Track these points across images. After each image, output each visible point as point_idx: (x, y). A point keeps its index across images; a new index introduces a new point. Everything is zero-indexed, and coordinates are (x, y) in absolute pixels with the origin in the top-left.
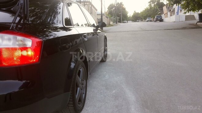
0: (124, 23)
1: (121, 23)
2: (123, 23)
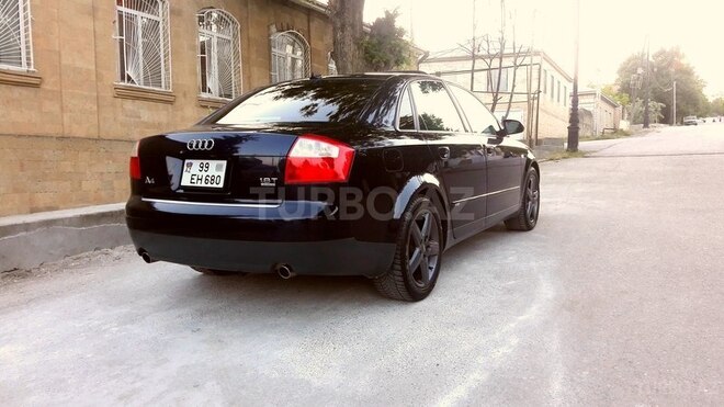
0: (688, 124)
1: (671, 124)
2: (682, 123)
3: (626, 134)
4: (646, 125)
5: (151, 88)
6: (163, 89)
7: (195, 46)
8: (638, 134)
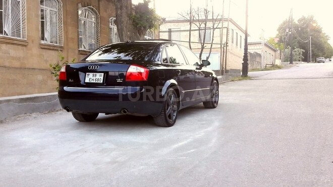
2: (316, 62)
3: (279, 67)
4: (291, 63)
5: (16, 38)
6: (21, 39)
7: (38, 15)
8: (286, 67)
